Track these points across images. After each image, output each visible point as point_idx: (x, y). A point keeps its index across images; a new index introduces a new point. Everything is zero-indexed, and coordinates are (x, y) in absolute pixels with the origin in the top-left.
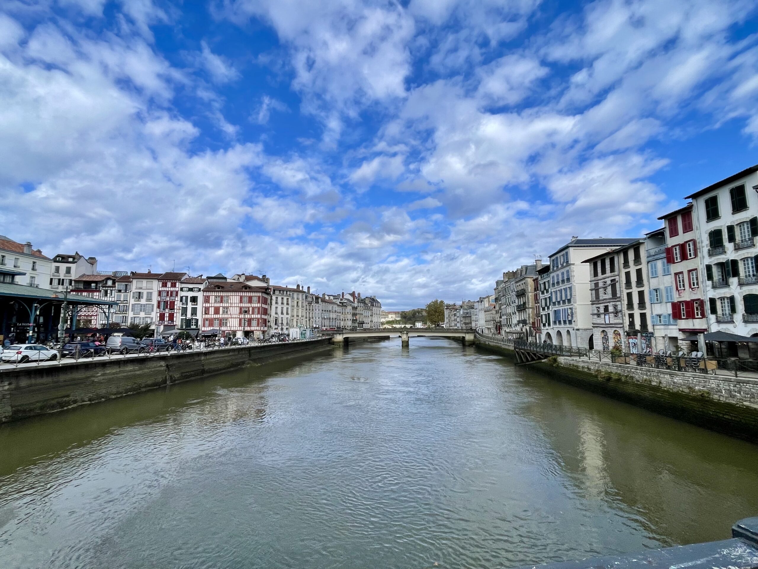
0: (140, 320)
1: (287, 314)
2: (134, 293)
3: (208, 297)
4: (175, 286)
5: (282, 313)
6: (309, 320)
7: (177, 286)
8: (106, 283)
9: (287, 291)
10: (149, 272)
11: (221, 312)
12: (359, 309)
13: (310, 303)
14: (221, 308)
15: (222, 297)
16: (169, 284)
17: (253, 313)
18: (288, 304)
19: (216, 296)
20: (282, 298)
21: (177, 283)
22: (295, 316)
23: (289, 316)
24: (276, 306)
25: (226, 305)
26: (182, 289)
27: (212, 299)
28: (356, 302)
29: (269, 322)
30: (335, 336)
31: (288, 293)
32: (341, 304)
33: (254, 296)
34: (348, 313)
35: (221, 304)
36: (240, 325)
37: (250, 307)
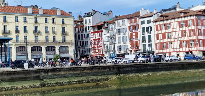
2: (116, 30)
3: (157, 26)
8: (105, 26)
11: (167, 37)
16: (133, 21)
21: (138, 19)
33: (189, 20)
35: (166, 30)
36: (181, 47)
37: (187, 30)
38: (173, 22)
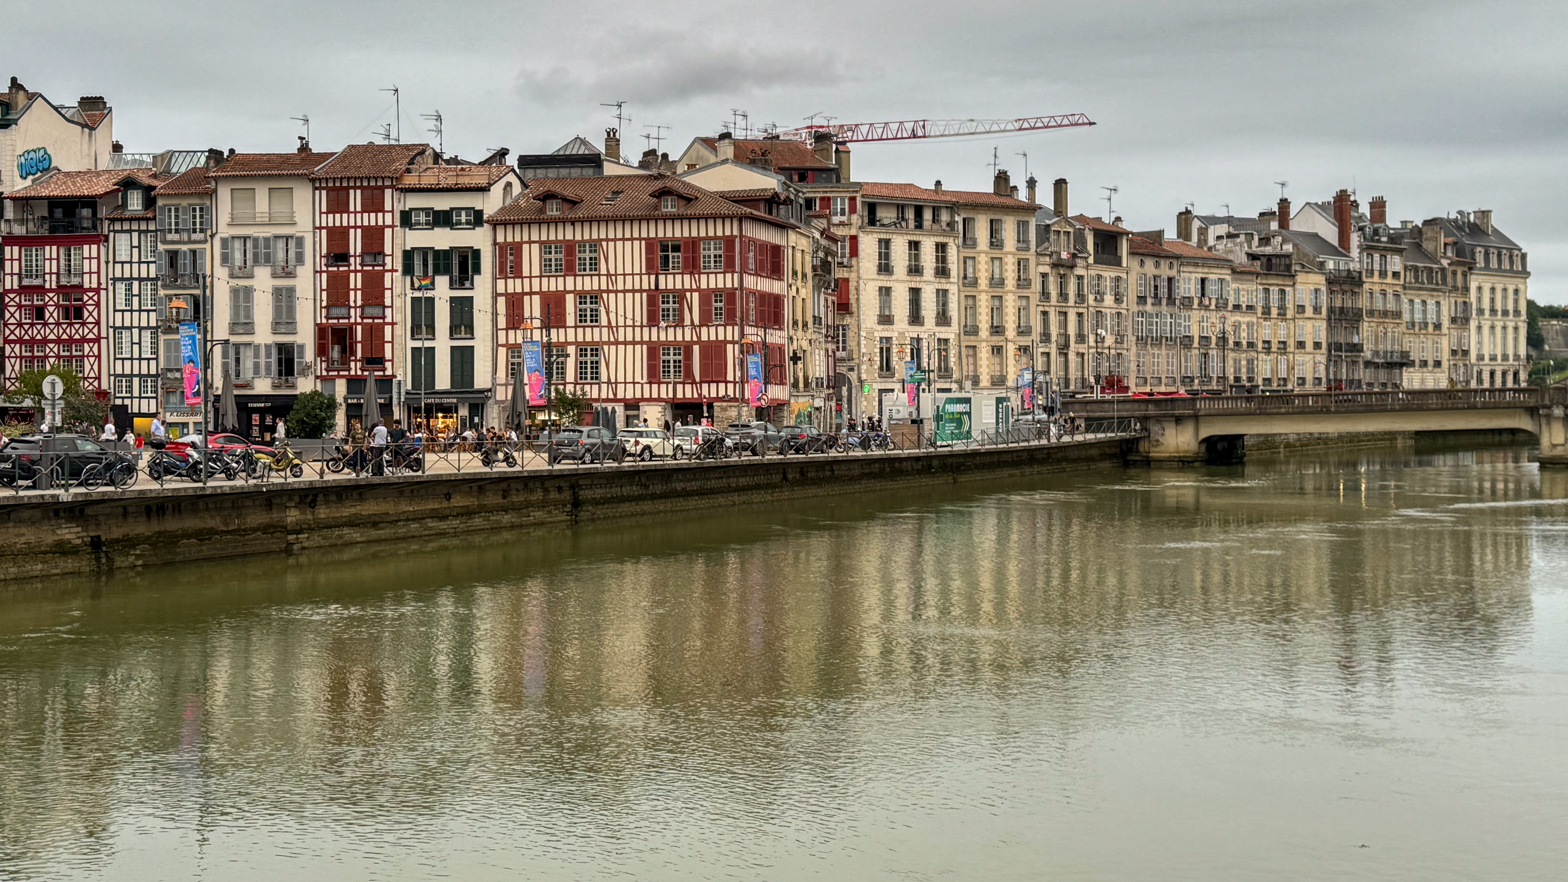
0: (257, 355)
1: (943, 319)
2: (225, 242)
3: (516, 249)
4: (378, 207)
5: (916, 318)
6: (1064, 349)
7: (388, 206)
8: (124, 205)
9: (936, 211)
10: (304, 148)
11: (570, 320)
12: (1371, 284)
13: (1063, 267)
14: (570, 299)
15: (570, 247)
16: (356, 199)
17: (705, 321)
18: (942, 271)
19: (546, 246)
20: (915, 246)
21: (388, 193)
22: (984, 333)
23: (950, 333)
24: (884, 281)
25: (588, 284)
26: (406, 219)
27: (531, 259)
28: (1355, 252)
29: (795, 359)
30: (1155, 428)
31: (945, 217)
32: (1257, 265)
33: (708, 238)
34: (1301, 309)
35: (570, 280)
36: (653, 377)
37: (691, 291)
38: (615, 240)
